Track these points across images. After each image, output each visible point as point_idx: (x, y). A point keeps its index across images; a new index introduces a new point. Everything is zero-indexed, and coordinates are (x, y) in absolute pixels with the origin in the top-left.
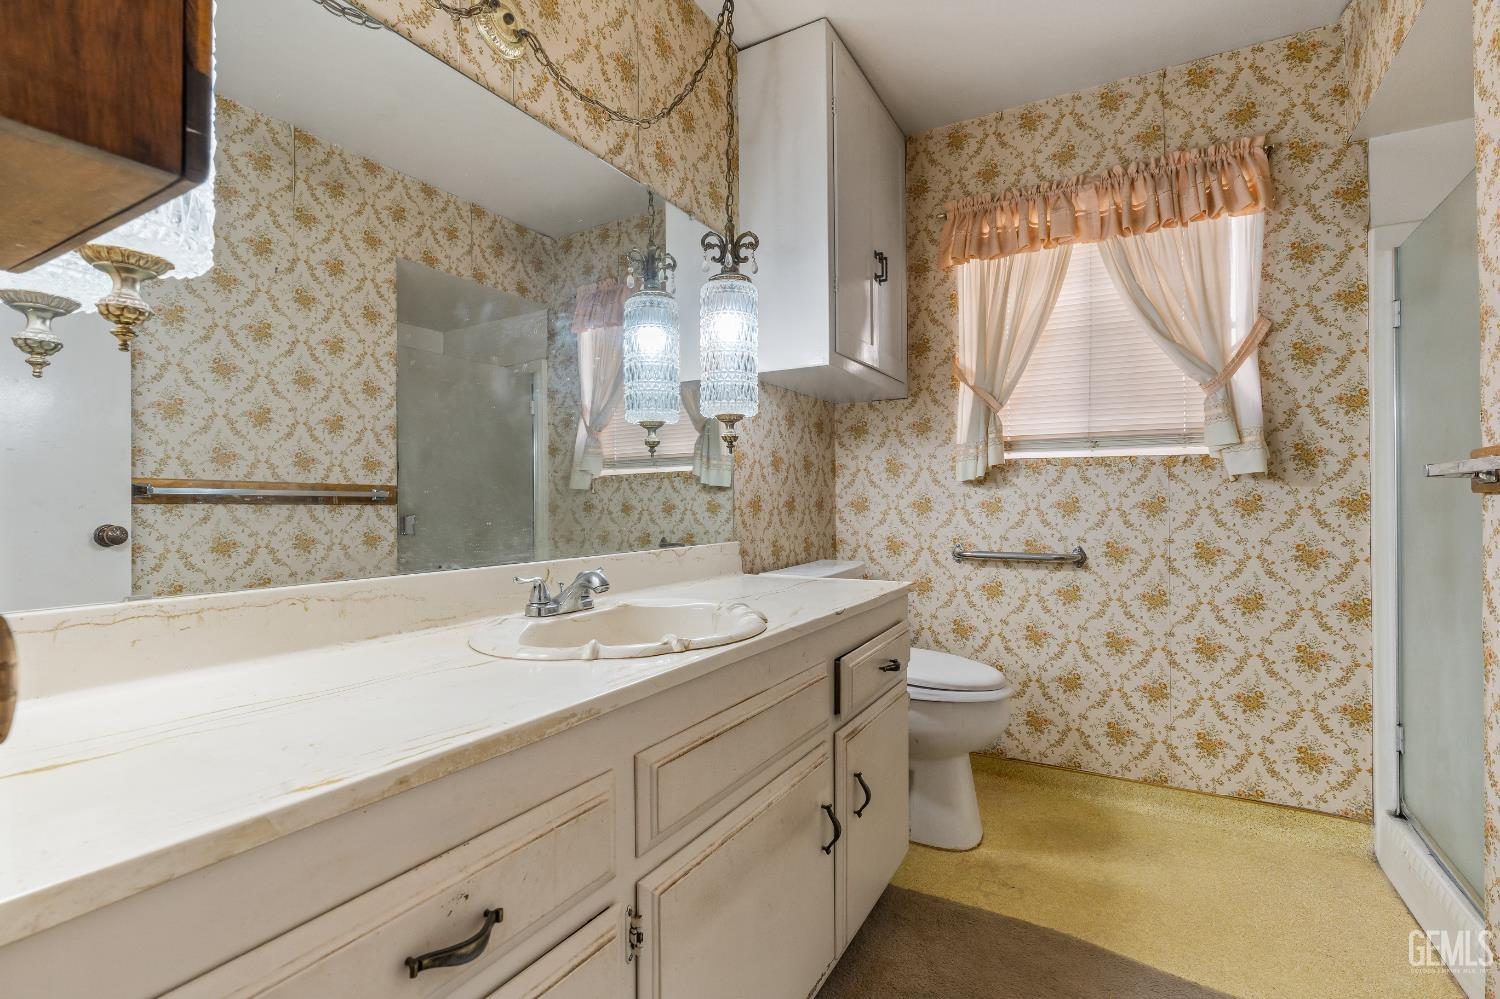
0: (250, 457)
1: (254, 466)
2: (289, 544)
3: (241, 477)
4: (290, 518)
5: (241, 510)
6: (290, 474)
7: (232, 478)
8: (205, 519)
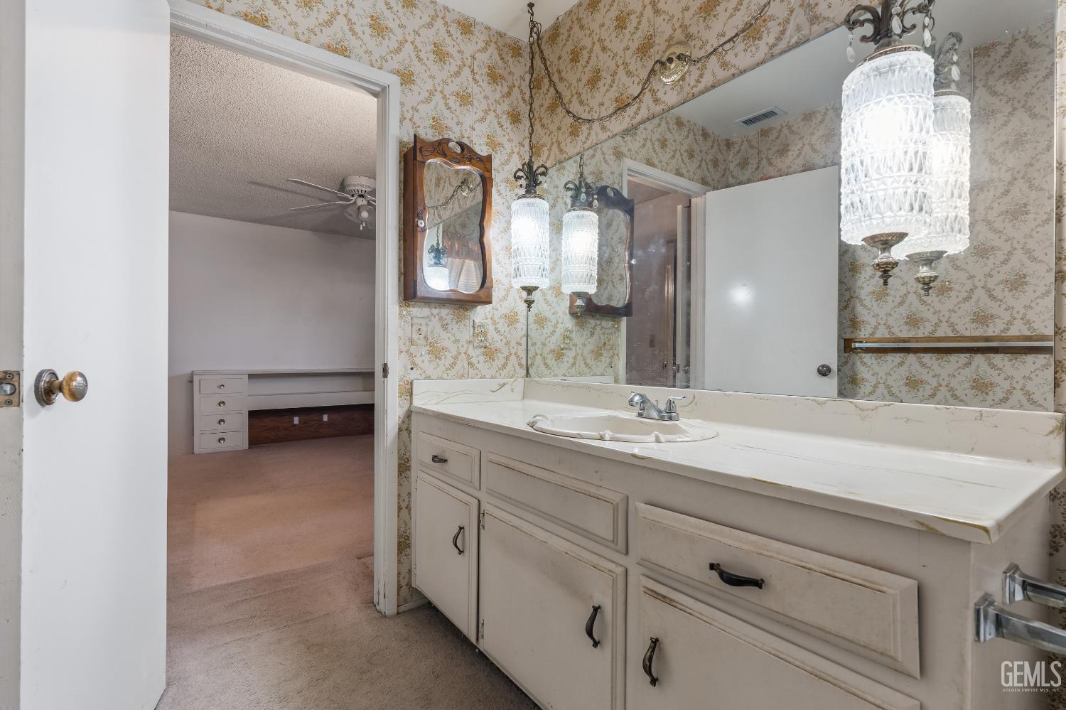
0: (934, 319)
1: (937, 325)
2: (967, 385)
3: (927, 334)
4: (968, 364)
5: (927, 358)
6: (967, 328)
7: (920, 335)
8: (901, 364)
